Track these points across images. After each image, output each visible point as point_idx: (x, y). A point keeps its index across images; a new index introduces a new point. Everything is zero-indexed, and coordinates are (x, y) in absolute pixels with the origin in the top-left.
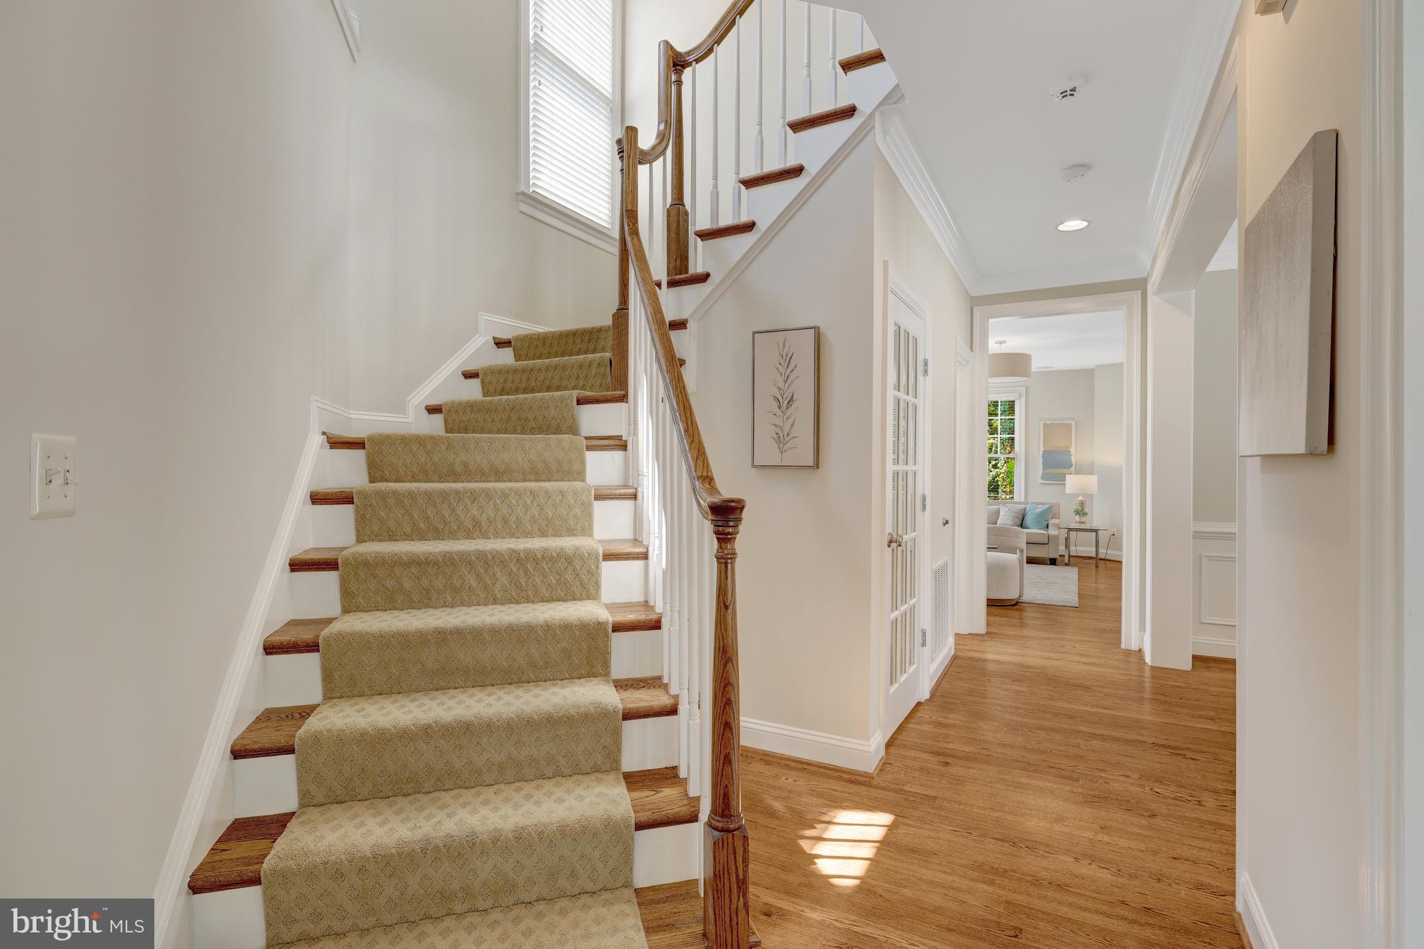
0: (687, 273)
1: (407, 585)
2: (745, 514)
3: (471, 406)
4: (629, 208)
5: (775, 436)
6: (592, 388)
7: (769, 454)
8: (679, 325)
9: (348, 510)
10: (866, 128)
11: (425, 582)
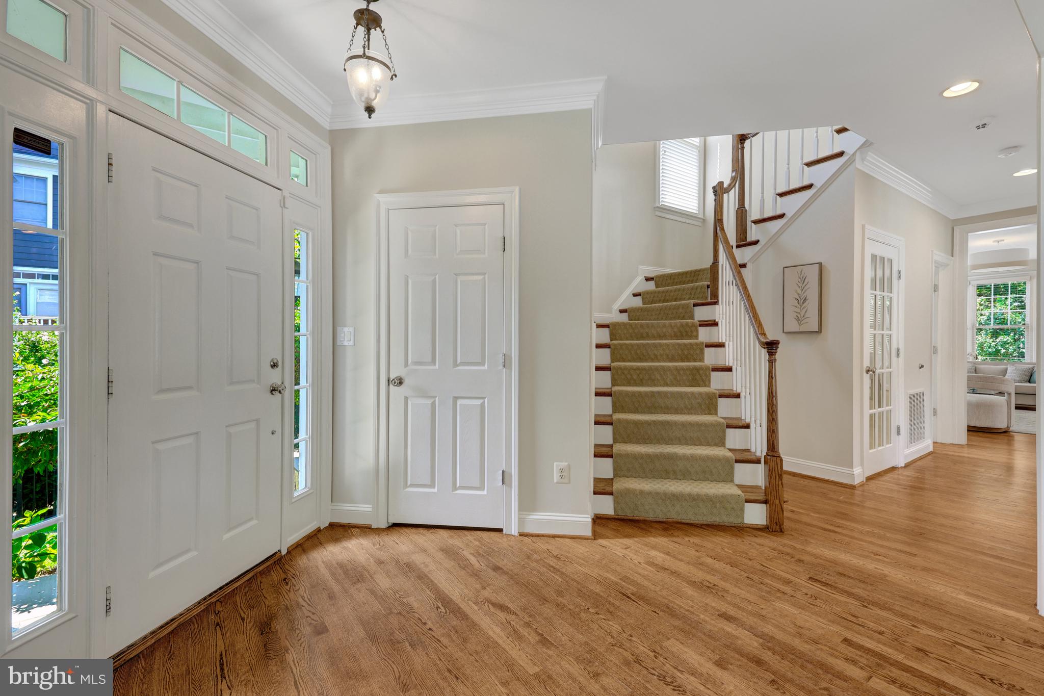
0: (746, 241)
1: (635, 377)
2: (780, 346)
3: (640, 309)
4: (719, 218)
5: (796, 317)
6: (698, 299)
7: (792, 326)
8: (743, 266)
9: (608, 350)
10: (852, 160)
11: (641, 376)
